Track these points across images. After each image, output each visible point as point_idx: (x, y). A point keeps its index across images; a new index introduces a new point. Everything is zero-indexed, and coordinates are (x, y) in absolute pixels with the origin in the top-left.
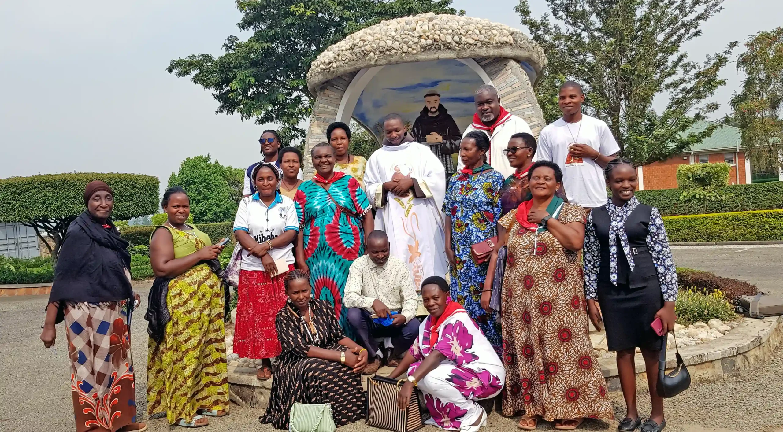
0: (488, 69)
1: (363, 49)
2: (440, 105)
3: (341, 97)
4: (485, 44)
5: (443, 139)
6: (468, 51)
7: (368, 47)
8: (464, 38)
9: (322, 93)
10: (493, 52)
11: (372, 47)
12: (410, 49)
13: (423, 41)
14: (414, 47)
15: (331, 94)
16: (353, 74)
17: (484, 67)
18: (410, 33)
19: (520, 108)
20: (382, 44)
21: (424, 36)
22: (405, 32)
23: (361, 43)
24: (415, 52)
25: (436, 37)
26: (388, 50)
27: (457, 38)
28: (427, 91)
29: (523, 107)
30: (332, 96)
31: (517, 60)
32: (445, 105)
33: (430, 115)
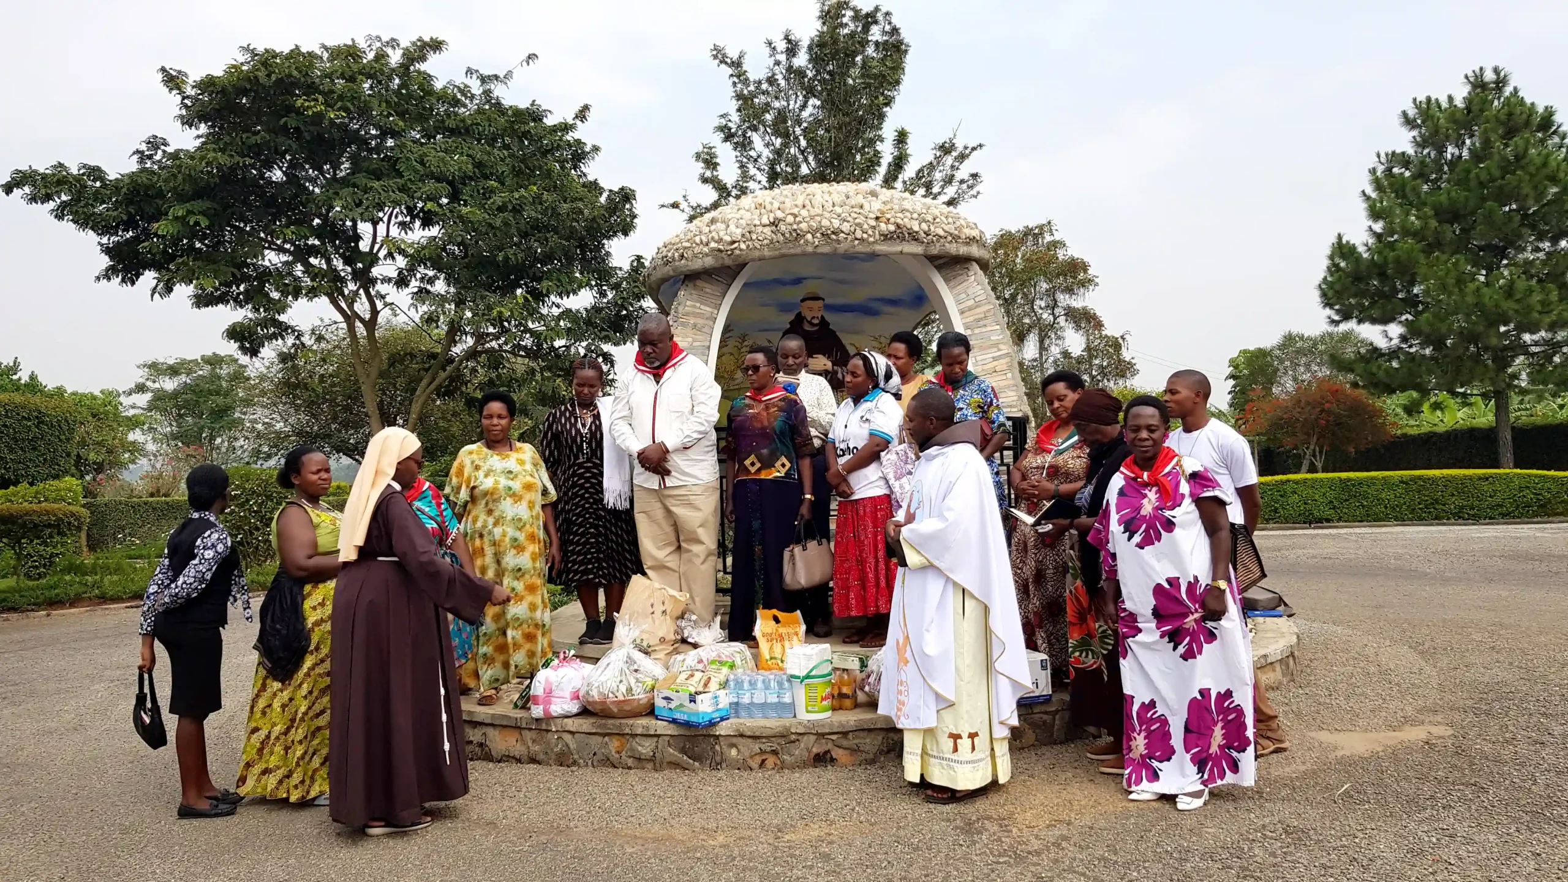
0: (948, 272)
2: (821, 314)
4: (956, 238)
5: (833, 365)
8: (932, 228)
9: (691, 284)
12: (865, 236)
13: (883, 226)
14: (870, 232)
15: (708, 288)
18: (861, 211)
19: (984, 330)
21: (884, 219)
24: (871, 239)
25: (899, 221)
26: (833, 233)
27: (924, 226)
29: (989, 328)
30: (709, 291)
33: (809, 326)
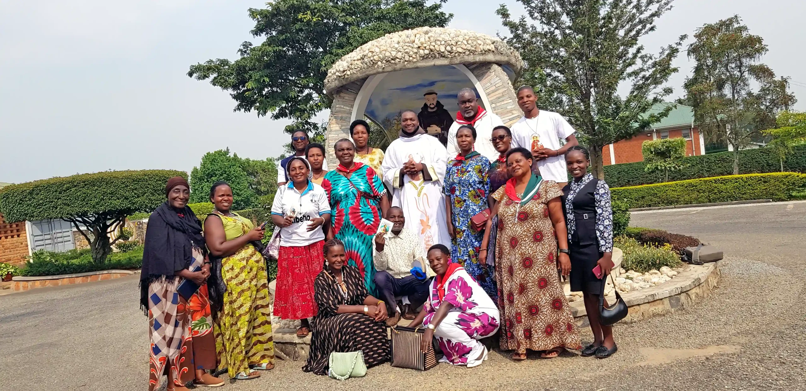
0: (475, 71)
1: (372, 59)
2: (438, 101)
3: (355, 99)
4: (472, 52)
5: (442, 130)
6: (459, 58)
7: (376, 58)
8: (454, 48)
9: (338, 96)
10: (479, 58)
11: (379, 57)
12: (411, 58)
13: (421, 52)
14: (414, 56)
15: (346, 96)
16: (364, 80)
17: (472, 71)
18: (411, 45)
19: (503, 103)
20: (388, 54)
21: (422, 48)
22: (406, 44)
23: (370, 54)
24: (415, 60)
25: (432, 47)
26: (392, 59)
27: (449, 48)
28: (426, 90)
29: (505, 102)
30: (347, 98)
31: (499, 64)
32: (442, 102)
33: (430, 110)
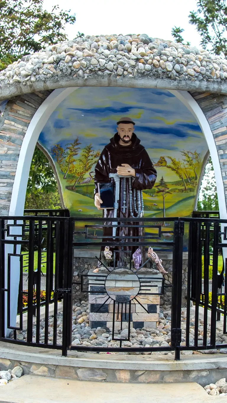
1: (70, 64)
2: (133, 134)
3: (32, 116)
4: (206, 78)
5: (136, 172)
7: (76, 64)
8: (185, 68)
10: (214, 87)
11: (82, 64)
14: (130, 70)
15: (21, 110)
17: (199, 101)
21: (143, 60)
22: (121, 52)
23: (68, 58)
24: (130, 76)
25: (155, 62)
26: (100, 70)
27: (177, 67)
30: (21, 112)
32: (139, 135)
